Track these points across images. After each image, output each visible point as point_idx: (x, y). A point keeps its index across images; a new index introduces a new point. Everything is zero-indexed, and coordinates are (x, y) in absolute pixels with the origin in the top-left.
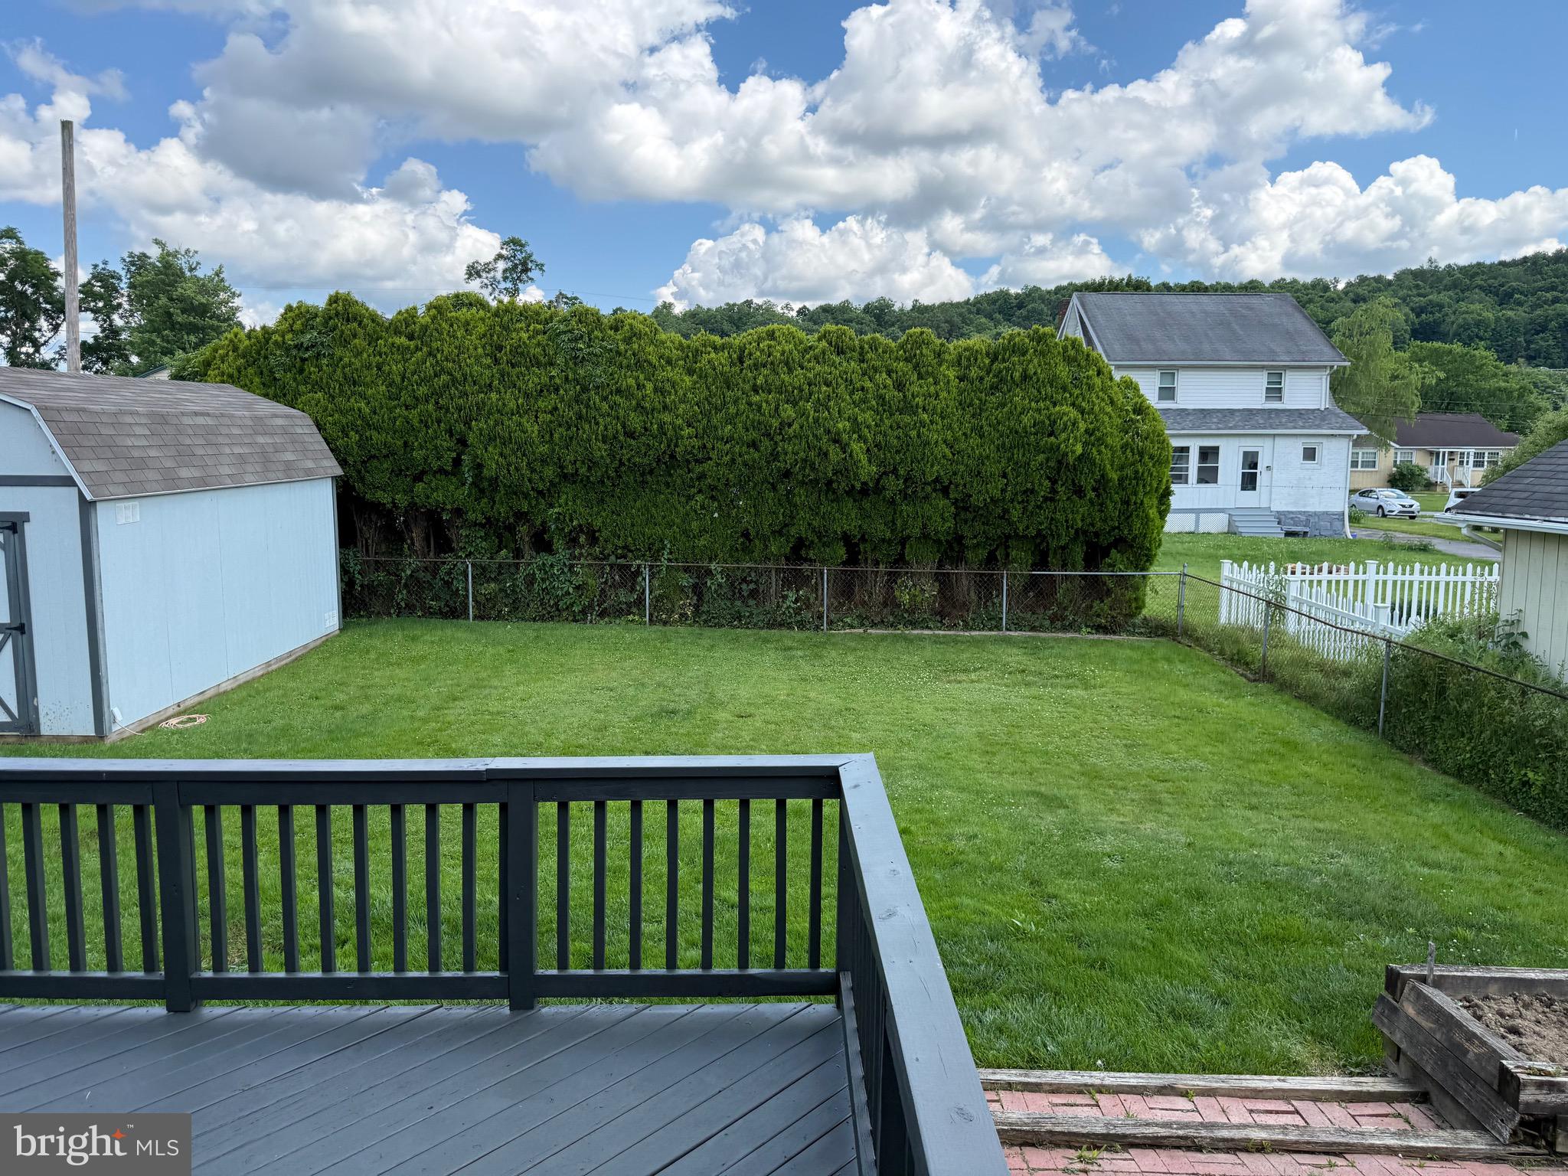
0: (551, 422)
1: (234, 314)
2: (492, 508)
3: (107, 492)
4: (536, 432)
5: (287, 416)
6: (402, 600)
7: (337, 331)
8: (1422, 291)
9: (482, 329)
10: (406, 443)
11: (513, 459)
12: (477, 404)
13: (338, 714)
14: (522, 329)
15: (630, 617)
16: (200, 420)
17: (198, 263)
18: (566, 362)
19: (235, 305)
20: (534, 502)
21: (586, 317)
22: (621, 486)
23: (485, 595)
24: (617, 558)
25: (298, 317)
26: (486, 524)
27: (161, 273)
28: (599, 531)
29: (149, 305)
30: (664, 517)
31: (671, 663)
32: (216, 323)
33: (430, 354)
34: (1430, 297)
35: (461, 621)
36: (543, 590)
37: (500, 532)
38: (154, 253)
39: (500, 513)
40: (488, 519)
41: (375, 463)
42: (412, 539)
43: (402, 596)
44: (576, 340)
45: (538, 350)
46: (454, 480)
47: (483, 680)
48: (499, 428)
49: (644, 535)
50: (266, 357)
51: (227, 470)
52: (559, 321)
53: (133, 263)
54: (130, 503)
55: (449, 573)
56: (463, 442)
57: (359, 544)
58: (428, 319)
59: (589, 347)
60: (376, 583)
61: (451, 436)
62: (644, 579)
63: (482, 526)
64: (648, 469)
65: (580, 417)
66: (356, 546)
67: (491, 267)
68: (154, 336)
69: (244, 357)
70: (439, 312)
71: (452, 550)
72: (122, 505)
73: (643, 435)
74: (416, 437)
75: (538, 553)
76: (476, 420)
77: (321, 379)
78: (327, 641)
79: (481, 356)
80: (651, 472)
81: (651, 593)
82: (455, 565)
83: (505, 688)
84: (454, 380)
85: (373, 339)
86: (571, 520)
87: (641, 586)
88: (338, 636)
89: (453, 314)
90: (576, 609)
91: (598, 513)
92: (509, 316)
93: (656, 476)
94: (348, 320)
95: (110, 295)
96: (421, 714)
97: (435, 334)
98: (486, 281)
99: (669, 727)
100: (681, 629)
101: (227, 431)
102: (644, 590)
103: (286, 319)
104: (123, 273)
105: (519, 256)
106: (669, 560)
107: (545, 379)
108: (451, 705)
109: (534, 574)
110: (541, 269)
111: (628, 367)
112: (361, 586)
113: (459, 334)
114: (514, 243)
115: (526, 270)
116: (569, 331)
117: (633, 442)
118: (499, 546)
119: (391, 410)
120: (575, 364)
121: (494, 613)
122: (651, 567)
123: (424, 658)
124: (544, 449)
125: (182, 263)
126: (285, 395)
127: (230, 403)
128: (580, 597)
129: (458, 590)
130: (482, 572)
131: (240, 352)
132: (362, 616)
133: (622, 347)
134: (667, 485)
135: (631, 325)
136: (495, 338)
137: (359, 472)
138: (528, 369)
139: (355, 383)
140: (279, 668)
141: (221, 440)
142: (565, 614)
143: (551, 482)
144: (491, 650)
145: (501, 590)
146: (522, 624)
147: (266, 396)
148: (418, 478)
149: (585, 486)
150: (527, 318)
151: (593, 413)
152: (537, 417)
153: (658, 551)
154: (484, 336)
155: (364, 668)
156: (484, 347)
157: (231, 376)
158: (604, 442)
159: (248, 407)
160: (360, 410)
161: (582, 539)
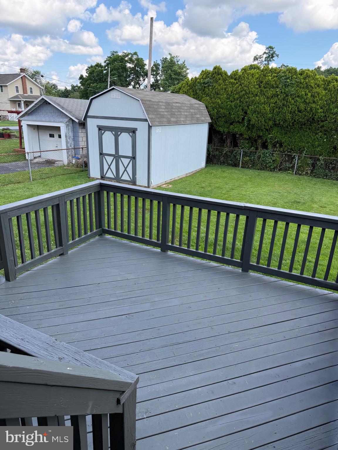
0: (274, 106)
1: (187, 75)
2: (251, 134)
3: (154, 124)
4: (269, 110)
5: (199, 104)
6: (222, 160)
7: (215, 78)
9: (257, 76)
10: (229, 113)
11: (260, 119)
12: (252, 100)
13: (203, 189)
14: (270, 76)
15: (289, 172)
16: (177, 105)
17: (179, 60)
18: (282, 87)
19: (187, 72)
20: (264, 133)
21: (292, 71)
22: (293, 129)
23: (245, 161)
24: (288, 152)
25: (205, 74)
26: (249, 139)
27: (170, 63)
28: (284, 143)
29: (166, 73)
30: (306, 140)
31: (300, 187)
32: (182, 77)
33: (240, 85)
35: (237, 168)
36: (263, 160)
37: (253, 141)
38: (169, 57)
39: (253, 136)
40: (250, 137)
41: (220, 119)
42: (227, 143)
43: (222, 159)
44: (287, 79)
45: (274, 83)
46: (242, 125)
47: (241, 185)
48: (257, 109)
49: (298, 145)
50: (195, 86)
51: (182, 119)
52: (282, 73)
53: (163, 61)
54: (159, 127)
55: (236, 153)
56: (246, 113)
57: (213, 143)
58: (241, 73)
59: (291, 81)
60: (216, 155)
61: (243, 111)
62: (296, 160)
63: (248, 139)
64: (304, 123)
65: (284, 105)
66: (212, 144)
67: (261, 56)
68: (167, 82)
69: (189, 86)
70: (245, 71)
71: (237, 146)
72: (157, 127)
73: (304, 111)
74: (233, 111)
75: (263, 149)
76: (251, 106)
77: (209, 93)
78: (202, 170)
79: (256, 85)
80: (305, 124)
81: (297, 164)
82: (238, 151)
83: (247, 188)
84: (246, 93)
85: (224, 80)
86: (275, 139)
87: (294, 162)
88: (204, 169)
89: (249, 71)
90: (272, 167)
91: (284, 137)
92: (267, 71)
93: (306, 126)
94: (218, 75)
95: (157, 70)
96: (223, 192)
97: (243, 78)
98: (259, 62)
99: (297, 207)
100: (305, 177)
101: (183, 108)
102: (295, 163)
103: (201, 75)
104: (161, 64)
105: (271, 52)
106: (305, 154)
107: (274, 92)
108: (232, 191)
109: (261, 155)
110: (277, 56)
111: (303, 88)
112: (212, 155)
113: (250, 78)
114: (271, 48)
115: (273, 57)
116: (285, 76)
117: (300, 114)
118: (251, 146)
119: (227, 102)
120: (285, 87)
121: (247, 166)
122: (299, 156)
123: (226, 177)
124: (270, 115)
125: (175, 60)
126: (199, 98)
127: (185, 100)
128: (274, 164)
129: (238, 158)
130: (245, 154)
131: (189, 85)
132: (211, 164)
133: (302, 81)
134: (309, 129)
135: (307, 73)
136: (261, 79)
137: (216, 121)
138: (269, 89)
139: (218, 94)
140: (189, 176)
141: (182, 110)
142: (268, 169)
143: (270, 126)
144: (245, 177)
145: (250, 160)
146: (255, 170)
147: (194, 98)
148: (231, 124)
149: (281, 128)
150: (272, 72)
151: (288, 104)
152: (270, 105)
153: (302, 151)
154: (257, 78)
155: (210, 178)
156: (257, 82)
157: (185, 92)
158: (290, 114)
159: (189, 101)
160: (218, 102)
161: (278, 145)
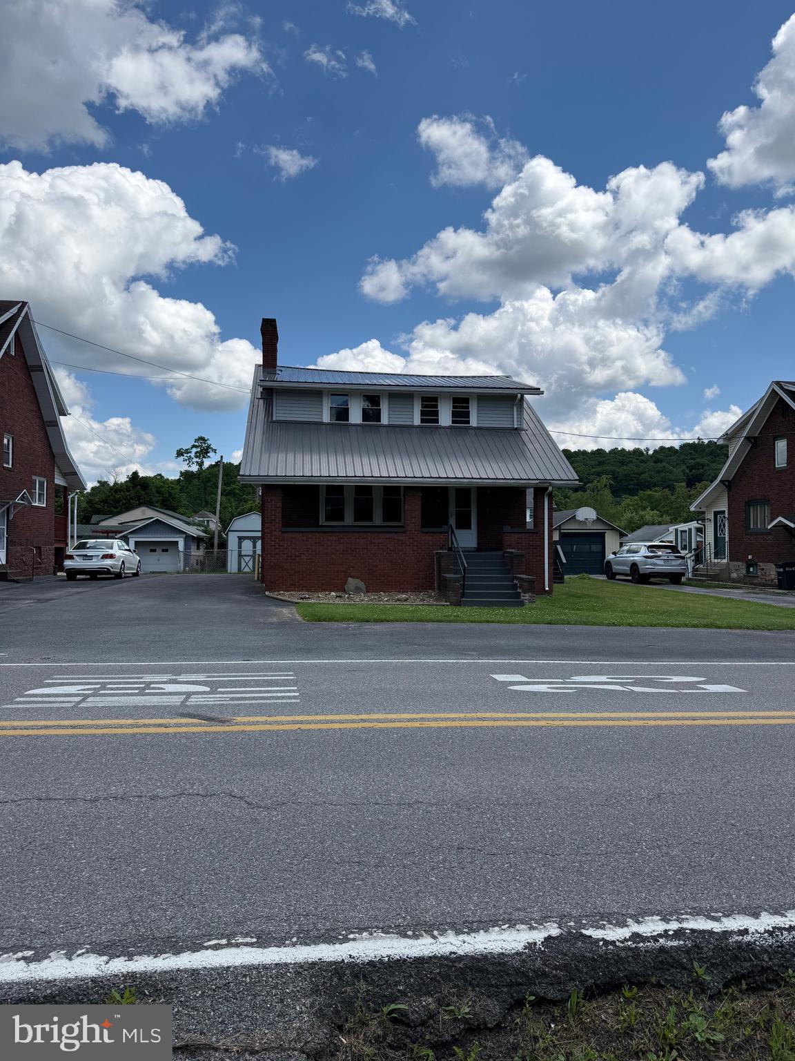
8: (693, 457)
34: (697, 460)
98: (186, 458)
105: (204, 446)
110: (215, 452)
114: (202, 439)
115: (207, 452)
